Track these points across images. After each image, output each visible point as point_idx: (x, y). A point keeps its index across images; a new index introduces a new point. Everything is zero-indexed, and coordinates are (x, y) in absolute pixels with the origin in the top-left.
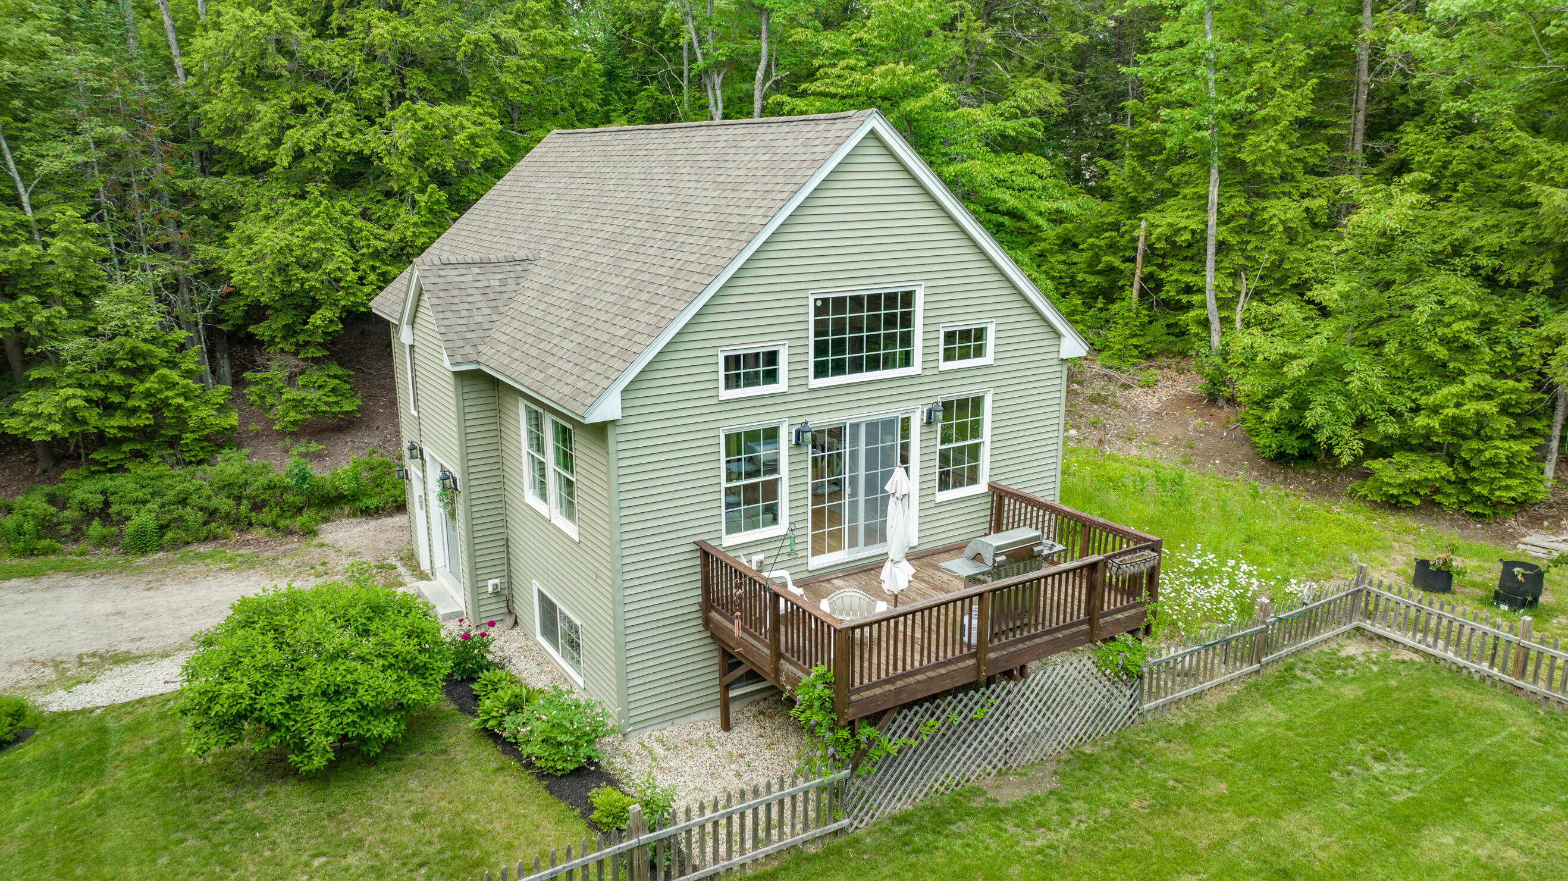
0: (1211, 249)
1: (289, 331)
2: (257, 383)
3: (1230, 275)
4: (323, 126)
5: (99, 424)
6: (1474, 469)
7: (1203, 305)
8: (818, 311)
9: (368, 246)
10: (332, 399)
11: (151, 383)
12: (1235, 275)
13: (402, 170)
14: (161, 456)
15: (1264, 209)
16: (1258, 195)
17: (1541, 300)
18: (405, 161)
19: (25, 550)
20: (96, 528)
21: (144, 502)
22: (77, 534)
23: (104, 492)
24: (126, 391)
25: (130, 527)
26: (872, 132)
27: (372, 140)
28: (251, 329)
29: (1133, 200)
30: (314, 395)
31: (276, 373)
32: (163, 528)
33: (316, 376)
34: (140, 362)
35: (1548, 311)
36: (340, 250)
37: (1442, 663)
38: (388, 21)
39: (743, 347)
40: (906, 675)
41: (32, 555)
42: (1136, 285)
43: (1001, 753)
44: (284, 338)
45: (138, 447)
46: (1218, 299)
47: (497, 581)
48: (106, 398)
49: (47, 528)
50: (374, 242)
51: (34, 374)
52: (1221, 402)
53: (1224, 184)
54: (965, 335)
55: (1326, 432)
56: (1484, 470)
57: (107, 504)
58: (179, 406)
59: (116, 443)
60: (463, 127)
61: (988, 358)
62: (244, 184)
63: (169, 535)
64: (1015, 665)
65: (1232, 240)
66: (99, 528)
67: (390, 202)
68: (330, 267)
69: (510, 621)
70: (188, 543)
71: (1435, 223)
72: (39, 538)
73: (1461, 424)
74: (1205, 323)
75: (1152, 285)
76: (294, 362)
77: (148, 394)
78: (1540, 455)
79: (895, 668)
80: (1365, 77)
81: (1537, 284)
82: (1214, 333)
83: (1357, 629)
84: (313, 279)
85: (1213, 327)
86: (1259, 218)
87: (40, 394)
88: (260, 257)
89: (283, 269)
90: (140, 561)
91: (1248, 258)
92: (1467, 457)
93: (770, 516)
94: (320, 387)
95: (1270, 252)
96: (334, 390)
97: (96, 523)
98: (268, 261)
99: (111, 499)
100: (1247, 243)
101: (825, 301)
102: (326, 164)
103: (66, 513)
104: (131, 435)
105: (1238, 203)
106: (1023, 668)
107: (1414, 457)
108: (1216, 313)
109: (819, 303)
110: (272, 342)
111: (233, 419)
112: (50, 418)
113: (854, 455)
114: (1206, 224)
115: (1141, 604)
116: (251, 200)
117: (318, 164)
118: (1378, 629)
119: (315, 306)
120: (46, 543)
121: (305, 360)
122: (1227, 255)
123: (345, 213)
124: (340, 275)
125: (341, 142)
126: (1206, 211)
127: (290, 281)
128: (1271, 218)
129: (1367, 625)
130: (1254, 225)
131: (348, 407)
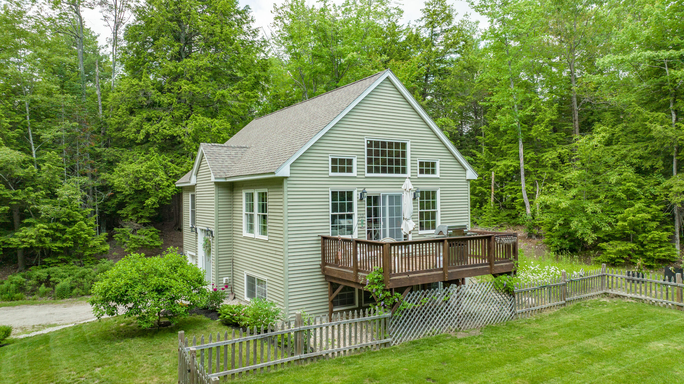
0: (522, 173)
1: (135, 211)
2: (119, 233)
3: (531, 185)
4: (159, 125)
5: (50, 245)
6: (645, 245)
7: (522, 197)
8: (369, 146)
9: (173, 173)
10: (151, 240)
11: (75, 227)
12: (534, 185)
13: (189, 142)
14: (74, 262)
15: (543, 156)
16: (539, 151)
17: (660, 175)
18: (191, 138)
19: (9, 297)
20: (43, 288)
21: (65, 278)
22: (33, 292)
23: (48, 273)
24: (63, 232)
25: (58, 287)
26: (388, 78)
27: (178, 130)
28: (119, 212)
29: (488, 164)
30: (143, 238)
31: (127, 229)
32: (72, 288)
33: (144, 230)
34: (71, 219)
35: (664, 179)
36: (161, 173)
37: (645, 302)
38: (188, 85)
39: (340, 155)
40: (413, 273)
41: (12, 300)
42: (492, 199)
43: (456, 321)
44: (132, 214)
45: (65, 257)
46: (527, 194)
47: (227, 278)
48: (54, 235)
49: (21, 288)
50: (175, 171)
51: (26, 221)
52: (534, 237)
53: (525, 149)
54: (427, 164)
55: (580, 232)
56: (650, 245)
57: (49, 277)
58: (86, 238)
59: (56, 254)
60: (215, 126)
61: (438, 175)
62: (123, 151)
63: (75, 291)
64: (459, 277)
65: (531, 170)
66: (44, 288)
67: (183, 156)
68: (157, 179)
69: (232, 297)
70: (83, 295)
71: (612, 150)
72: (16, 293)
73: (637, 225)
74: (523, 205)
75: (499, 198)
76: (136, 224)
77: (73, 233)
78: (672, 239)
79: (409, 269)
80: (576, 108)
81: (657, 168)
82: (527, 208)
83: (605, 294)
84: (149, 185)
85: (527, 206)
86: (541, 160)
87: (28, 229)
88: (127, 175)
89: (137, 180)
90: (61, 301)
91: (538, 177)
92: (642, 240)
93: (349, 232)
94: (146, 235)
95: (547, 173)
96: (151, 237)
97: (43, 285)
98: (131, 176)
99: (51, 275)
100: (537, 171)
101: (371, 142)
102: (158, 140)
103: (30, 282)
104: (62, 251)
105: (531, 154)
106: (463, 279)
107: (619, 242)
108: (527, 199)
109: (369, 142)
110: (127, 217)
111: (108, 247)
112: (31, 237)
113: (384, 209)
114: (519, 163)
115: (511, 261)
116: (125, 156)
117: (155, 140)
118: (615, 292)
119: (148, 196)
120: (18, 295)
121: (140, 224)
122: (529, 177)
123: (164, 159)
124: (160, 183)
125: (165, 131)
126: (519, 160)
127: (139, 186)
128: (546, 159)
129: (610, 291)
130: (538, 164)
131: (157, 244)
